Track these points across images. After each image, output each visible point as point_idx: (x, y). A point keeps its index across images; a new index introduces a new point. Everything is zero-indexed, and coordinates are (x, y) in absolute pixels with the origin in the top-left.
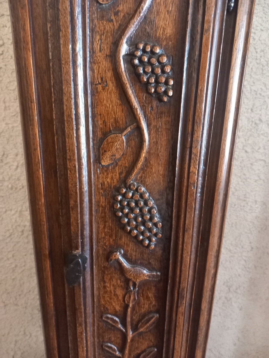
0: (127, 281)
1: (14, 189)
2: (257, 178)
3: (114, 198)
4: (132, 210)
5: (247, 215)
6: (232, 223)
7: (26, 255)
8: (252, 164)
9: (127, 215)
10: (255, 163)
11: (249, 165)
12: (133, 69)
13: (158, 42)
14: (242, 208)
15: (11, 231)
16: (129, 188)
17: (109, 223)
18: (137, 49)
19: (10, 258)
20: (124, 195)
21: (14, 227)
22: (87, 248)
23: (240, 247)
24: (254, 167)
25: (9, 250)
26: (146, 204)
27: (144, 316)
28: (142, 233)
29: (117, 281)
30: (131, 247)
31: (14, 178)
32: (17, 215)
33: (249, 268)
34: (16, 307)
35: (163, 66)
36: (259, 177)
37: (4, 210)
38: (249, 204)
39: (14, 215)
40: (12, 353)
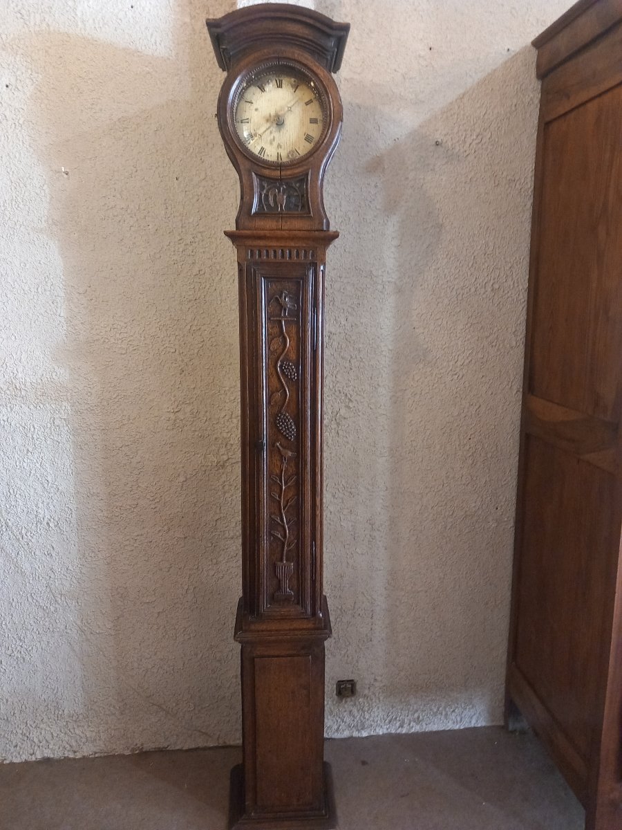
0: (282, 456)
1: (202, 437)
2: (382, 429)
3: (276, 418)
4: (283, 424)
5: (379, 459)
6: (367, 465)
7: (206, 491)
8: (376, 418)
9: (281, 426)
10: (379, 417)
11: (374, 419)
12: (282, 370)
13: (291, 361)
14: (373, 452)
15: (197, 470)
16: (282, 414)
17: (274, 429)
18: (284, 363)
19: (194, 494)
20: (280, 417)
21: (199, 467)
22: (265, 439)
23: (377, 486)
24: (378, 420)
25: (194, 486)
26: (289, 421)
27: (290, 476)
28: (288, 434)
29: (278, 458)
30: (283, 440)
32: (203, 457)
33: (387, 507)
34: (193, 540)
35: (292, 369)
36: (383, 427)
37: (193, 453)
38: (379, 449)
40: (186, 587)
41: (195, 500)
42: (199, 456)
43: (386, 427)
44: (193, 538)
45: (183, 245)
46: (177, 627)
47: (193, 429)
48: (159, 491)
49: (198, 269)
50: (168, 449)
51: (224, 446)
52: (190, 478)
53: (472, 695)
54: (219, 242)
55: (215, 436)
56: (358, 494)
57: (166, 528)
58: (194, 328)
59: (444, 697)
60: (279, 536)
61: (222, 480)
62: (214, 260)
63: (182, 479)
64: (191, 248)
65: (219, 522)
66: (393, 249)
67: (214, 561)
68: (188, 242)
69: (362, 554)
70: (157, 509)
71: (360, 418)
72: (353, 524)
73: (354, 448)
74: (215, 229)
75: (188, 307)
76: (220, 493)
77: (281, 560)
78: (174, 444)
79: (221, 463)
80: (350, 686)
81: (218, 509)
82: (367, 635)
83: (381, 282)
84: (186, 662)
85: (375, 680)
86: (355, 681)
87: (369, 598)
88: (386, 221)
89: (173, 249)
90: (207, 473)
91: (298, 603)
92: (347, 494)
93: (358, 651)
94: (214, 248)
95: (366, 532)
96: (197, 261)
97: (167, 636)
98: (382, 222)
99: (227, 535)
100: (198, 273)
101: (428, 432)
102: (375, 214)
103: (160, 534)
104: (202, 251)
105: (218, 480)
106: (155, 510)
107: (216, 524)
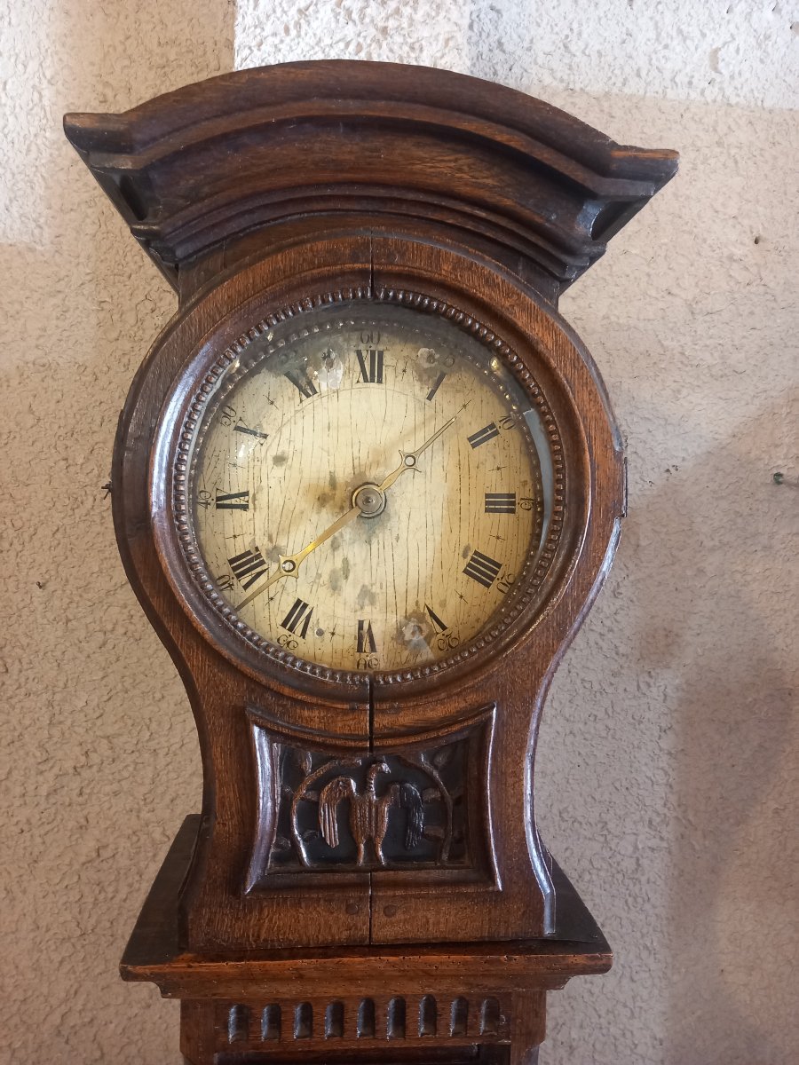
45: (50, 775)
49: (92, 844)
54: (162, 761)
58: (74, 1020)
62: (145, 815)
64: (75, 784)
66: (664, 761)
68: (69, 765)
74: (154, 726)
75: (56, 957)
83: (631, 849)
88: (642, 686)
89: (18, 790)
94: (147, 781)
96: (92, 821)
98: (632, 688)
100: (94, 854)
102: (615, 667)
104: (108, 789)
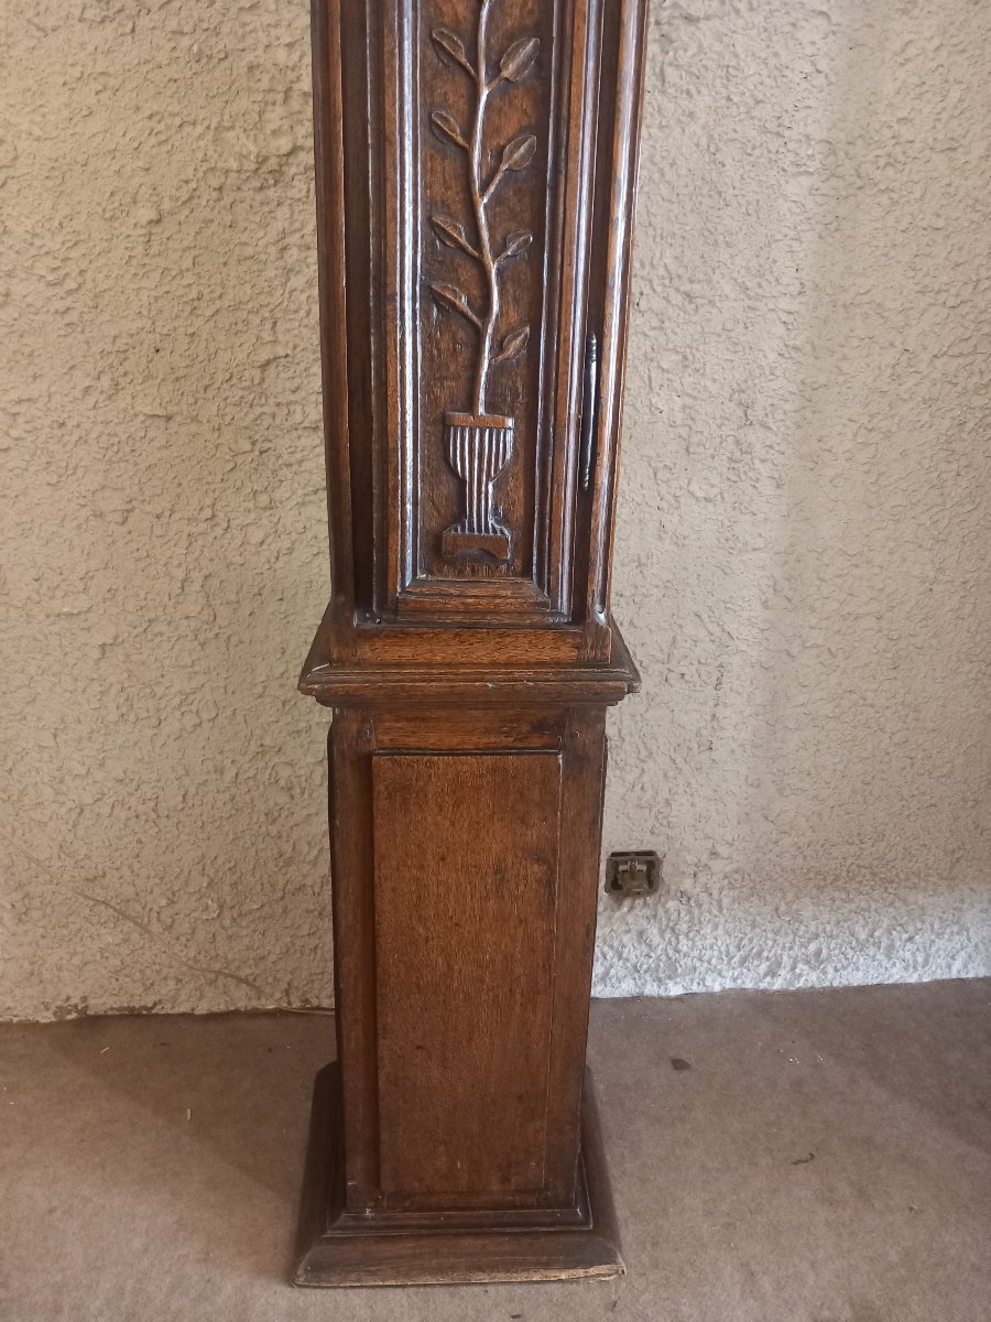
1: (204, 60)
2: (808, 69)
5: (787, 182)
6: (749, 203)
7: (225, 264)
8: (794, 25)
10: (803, 23)
11: (788, 28)
14: (772, 156)
15: (194, 185)
19: (188, 270)
21: (200, 174)
23: (772, 279)
24: (799, 35)
25: (185, 243)
27: (511, 36)
31: (205, 26)
32: (210, 137)
33: (795, 348)
34: (194, 428)
36: (813, 63)
37: (178, 121)
38: (791, 146)
39: (200, 137)
40: (180, 574)
41: (194, 294)
42: (199, 129)
43: (823, 64)
44: (195, 419)
46: (159, 691)
47: (173, 24)
48: (73, 254)
50: (92, 100)
51: (280, 97)
52: (171, 213)
53: (962, 901)
55: (249, 57)
56: (711, 303)
57: (105, 382)
59: (891, 904)
60: (463, 302)
61: (279, 226)
63: (146, 214)
65: (272, 371)
67: (264, 499)
69: (707, 500)
70: (73, 317)
71: (741, 22)
72: (689, 401)
73: (711, 137)
76: (271, 273)
77: (470, 405)
78: (112, 82)
79: (273, 163)
80: (644, 868)
81: (268, 326)
82: (698, 734)
84: (192, 791)
85: (714, 854)
86: (660, 855)
87: (716, 630)
90: (227, 200)
91: (526, 572)
92: (677, 299)
93: (670, 774)
95: (726, 431)
97: (132, 717)
99: (298, 417)
101: (955, 94)
103: (91, 401)
105: (264, 225)
106: (67, 319)
107: (263, 380)
